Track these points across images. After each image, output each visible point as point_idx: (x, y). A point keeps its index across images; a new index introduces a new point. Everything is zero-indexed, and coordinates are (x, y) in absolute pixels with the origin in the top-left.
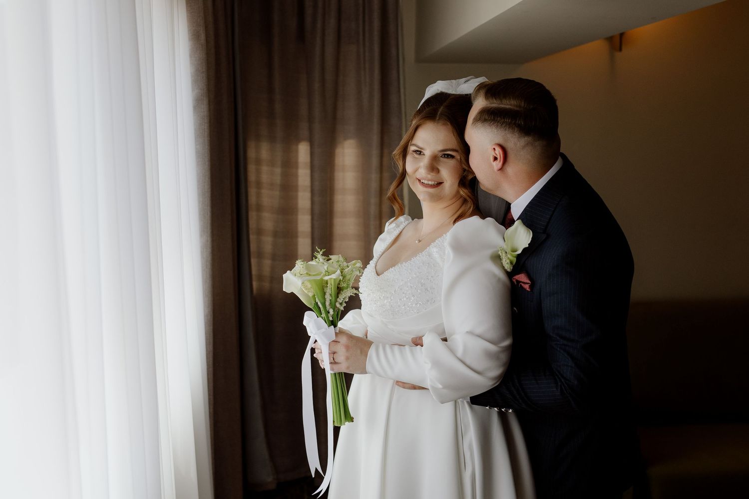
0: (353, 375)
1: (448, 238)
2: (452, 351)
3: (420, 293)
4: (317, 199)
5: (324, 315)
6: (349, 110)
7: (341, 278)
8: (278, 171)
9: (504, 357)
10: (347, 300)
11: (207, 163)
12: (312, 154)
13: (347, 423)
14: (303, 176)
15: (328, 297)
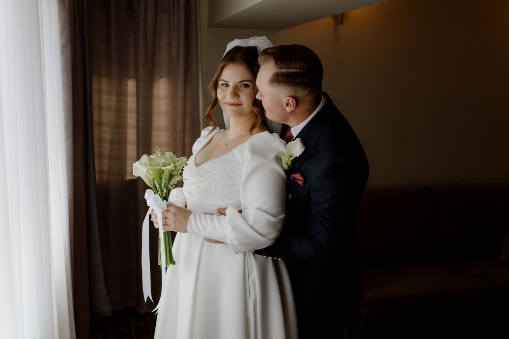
0: (176, 233)
1: (246, 145)
2: (246, 220)
3: (226, 180)
4: (141, 118)
5: (160, 193)
6: (163, 58)
7: (174, 169)
8: (114, 98)
9: (279, 226)
10: (176, 183)
11: (70, 91)
12: (137, 87)
13: (171, 265)
14: (131, 103)
15: (163, 181)
